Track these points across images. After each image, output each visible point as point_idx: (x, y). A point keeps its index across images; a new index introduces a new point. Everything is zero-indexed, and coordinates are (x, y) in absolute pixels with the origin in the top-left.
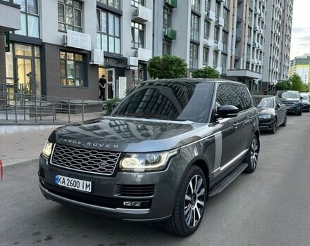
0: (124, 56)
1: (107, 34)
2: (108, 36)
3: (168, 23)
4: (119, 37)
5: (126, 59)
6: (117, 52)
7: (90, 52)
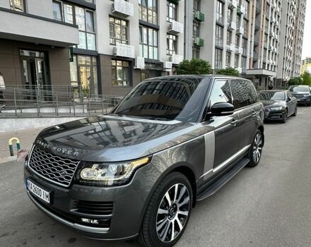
0: (161, 61)
1: (148, 45)
2: (148, 46)
3: (197, 34)
4: (157, 47)
5: (163, 64)
6: (156, 58)
7: (134, 59)
